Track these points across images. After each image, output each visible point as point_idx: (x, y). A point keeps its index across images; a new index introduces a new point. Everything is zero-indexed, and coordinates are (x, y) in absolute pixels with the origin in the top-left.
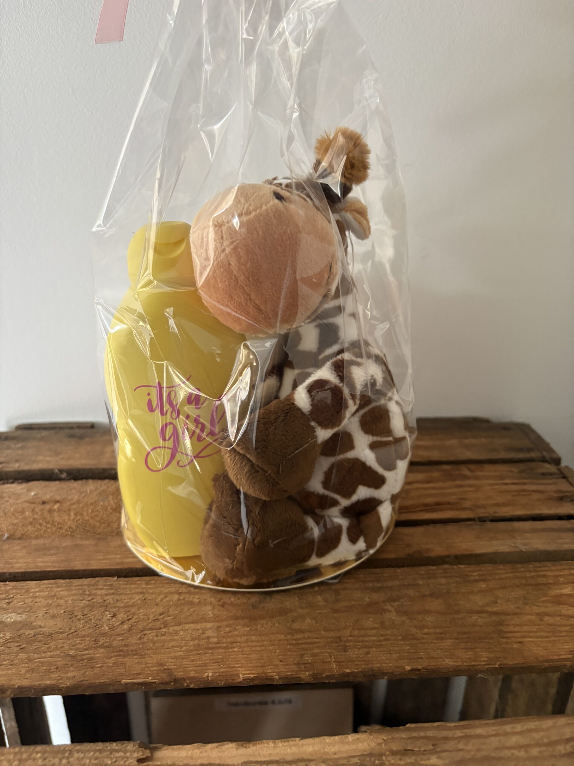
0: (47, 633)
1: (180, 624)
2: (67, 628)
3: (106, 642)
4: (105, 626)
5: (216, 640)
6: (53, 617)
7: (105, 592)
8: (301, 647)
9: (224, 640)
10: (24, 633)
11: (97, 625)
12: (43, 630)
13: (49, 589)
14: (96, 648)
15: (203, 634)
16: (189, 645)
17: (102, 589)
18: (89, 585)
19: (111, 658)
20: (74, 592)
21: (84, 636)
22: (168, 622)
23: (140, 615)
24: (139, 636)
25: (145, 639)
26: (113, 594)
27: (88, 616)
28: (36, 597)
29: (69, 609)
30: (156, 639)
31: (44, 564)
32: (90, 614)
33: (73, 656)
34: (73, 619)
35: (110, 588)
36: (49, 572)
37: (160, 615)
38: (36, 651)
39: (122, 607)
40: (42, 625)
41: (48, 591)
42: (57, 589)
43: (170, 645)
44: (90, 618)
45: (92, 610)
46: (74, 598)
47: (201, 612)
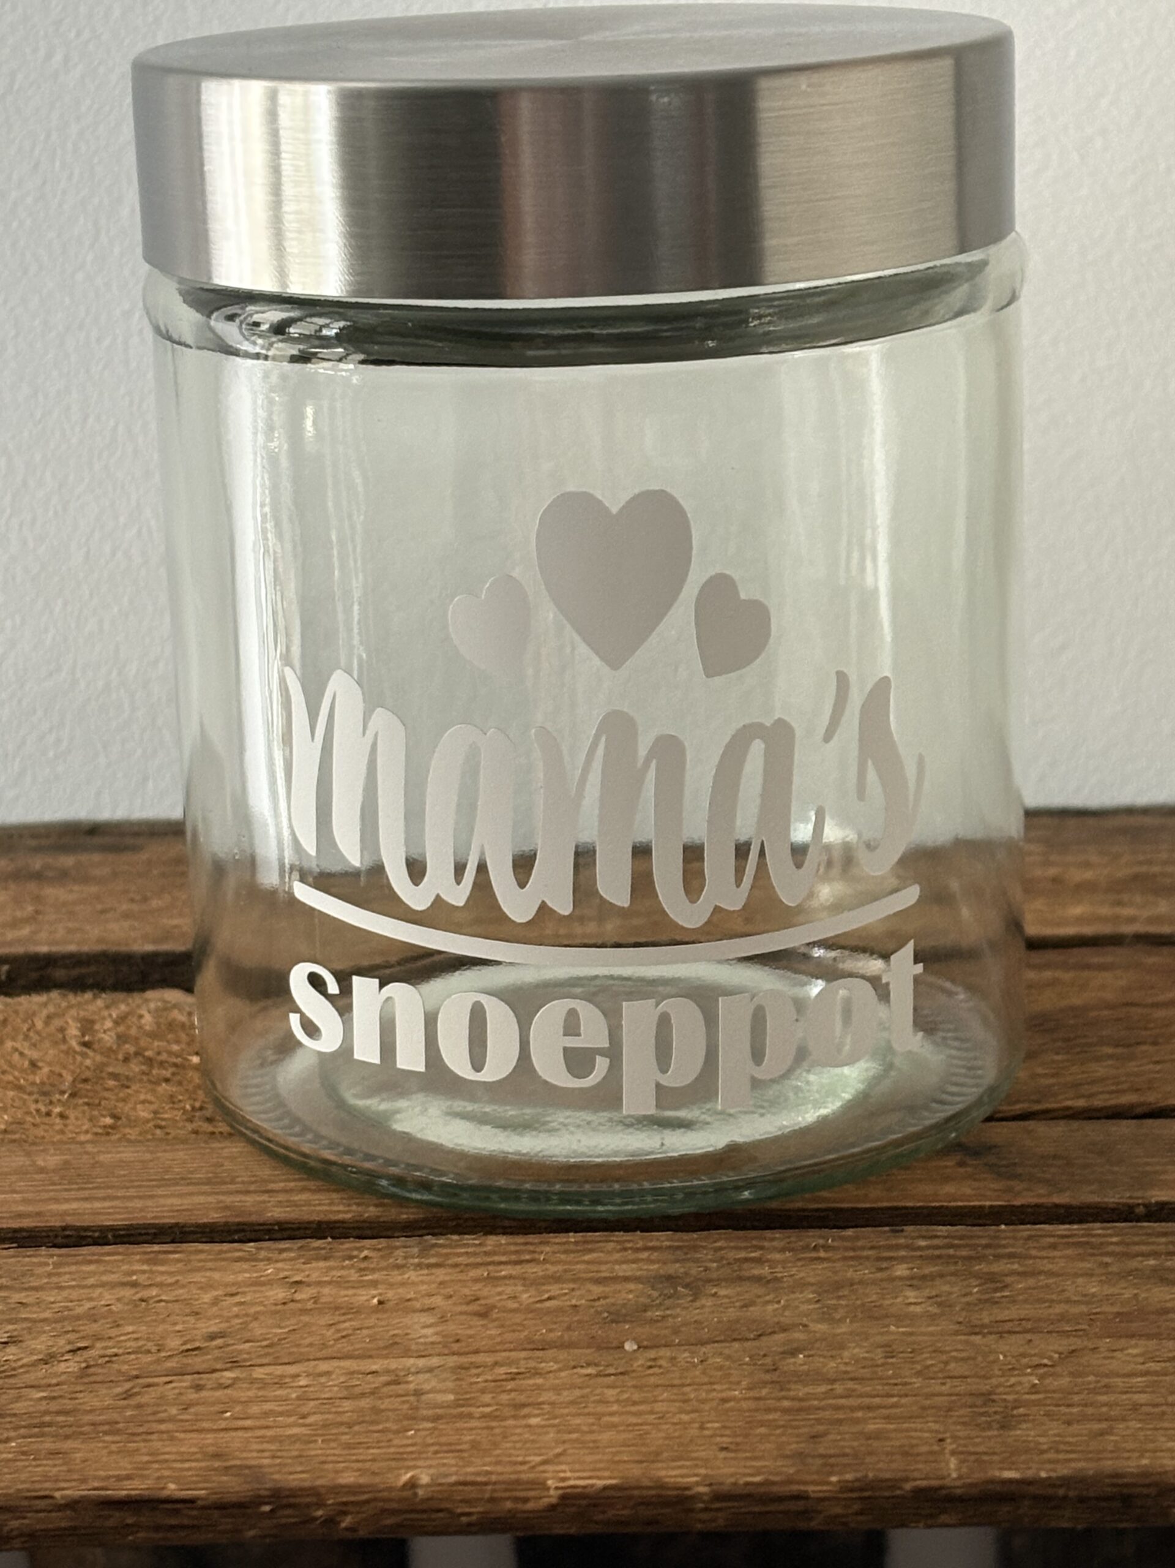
5: (451, 1397)
8: (813, 1417)
9: (487, 1398)
15: (394, 1383)
16: (334, 1410)
22: (246, 1355)
23: (122, 1338)
24: (119, 1390)
25: (149, 1397)
30: (193, 1396)
37: (212, 1337)
39: (44, 1320)
47: (388, 1331)
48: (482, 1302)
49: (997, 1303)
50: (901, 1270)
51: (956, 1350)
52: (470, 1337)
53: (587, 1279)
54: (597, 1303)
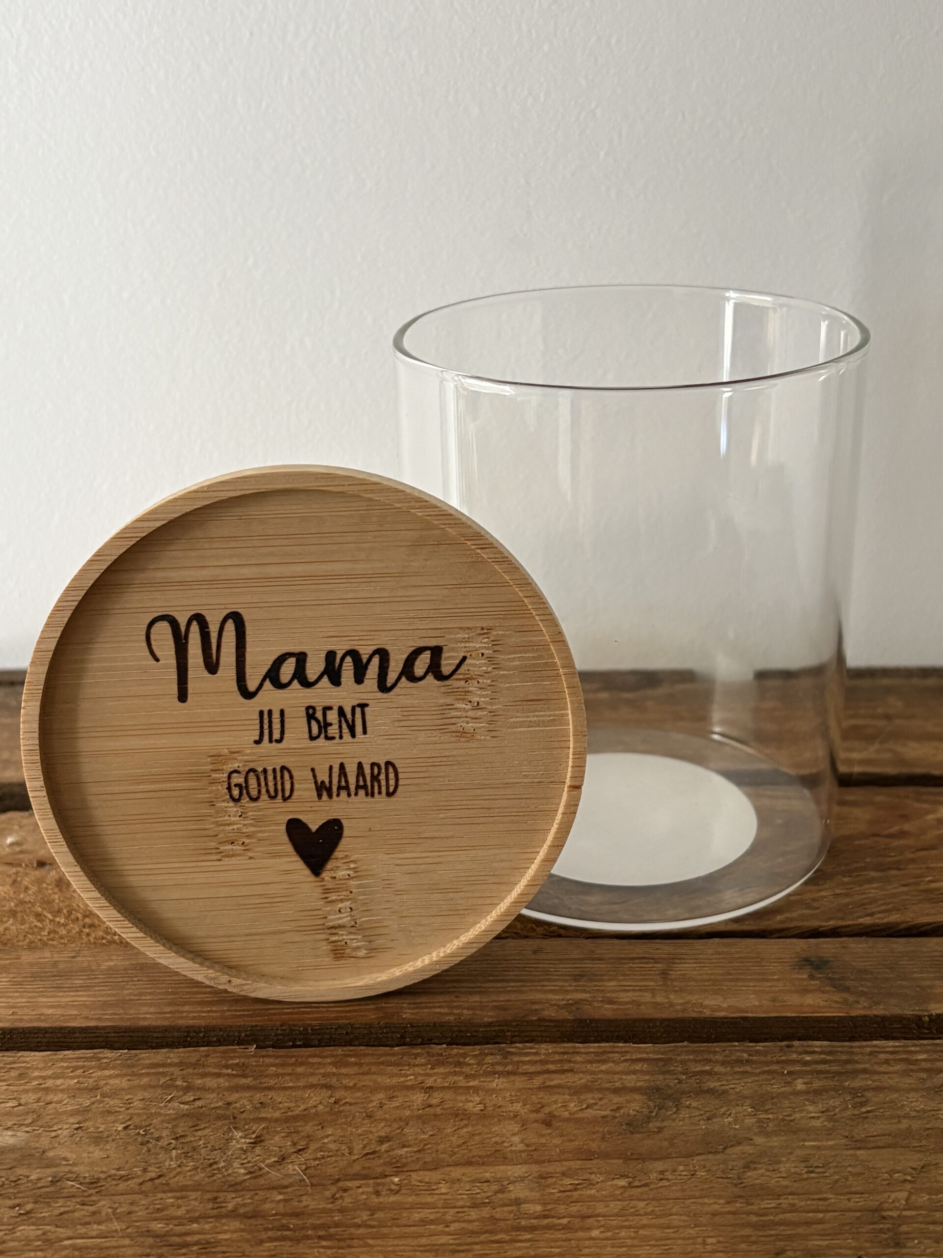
0: (85, 1177)
1: (436, 1166)
2: (135, 1167)
3: (244, 1205)
4: (236, 1164)
5: (539, 1208)
6: (98, 1139)
7: (227, 1084)
8: (773, 1232)
9: (561, 1209)
10: (28, 1177)
11: (216, 1163)
12: (76, 1169)
13: (79, 1072)
14: (218, 1217)
15: (501, 1191)
16: (467, 1218)
17: (219, 1075)
18: (181, 1065)
19: (262, 1242)
20: (145, 1080)
21: (184, 1188)
22: (404, 1160)
23: (326, 1141)
24: (328, 1194)
25: (348, 1201)
26: (248, 1088)
27: (188, 1139)
28: (47, 1089)
29: (136, 1120)
30: (375, 1200)
31: (59, 1012)
32: (194, 1136)
33: (158, 1236)
34: (150, 1145)
35: (239, 1073)
36: (73, 1030)
37: (382, 1140)
38: (60, 1221)
39: (277, 1120)
40: (72, 1156)
41: (78, 1077)
42: (99, 1073)
43: (417, 1216)
44: (195, 1144)
45: (197, 1125)
46: (147, 1095)
47: (491, 1138)
48: (547, 1110)
49: (866, 1118)
50: (800, 1085)
51: (850, 1166)
52: (543, 1145)
53: (607, 1089)
54: (617, 1115)
